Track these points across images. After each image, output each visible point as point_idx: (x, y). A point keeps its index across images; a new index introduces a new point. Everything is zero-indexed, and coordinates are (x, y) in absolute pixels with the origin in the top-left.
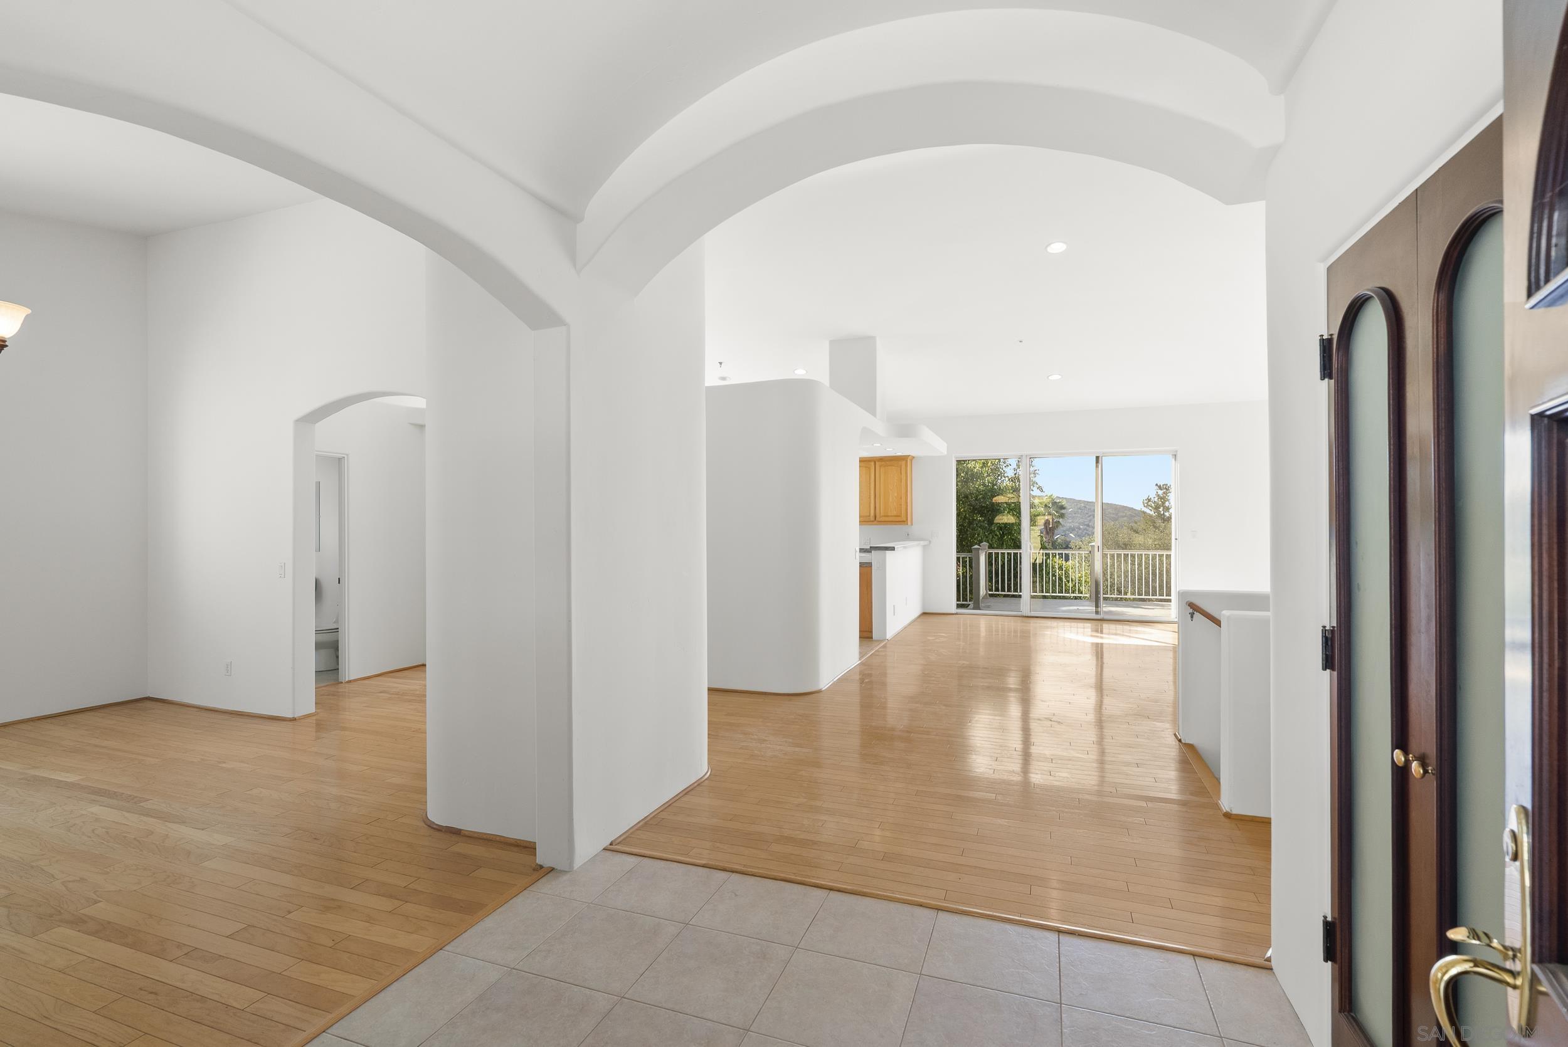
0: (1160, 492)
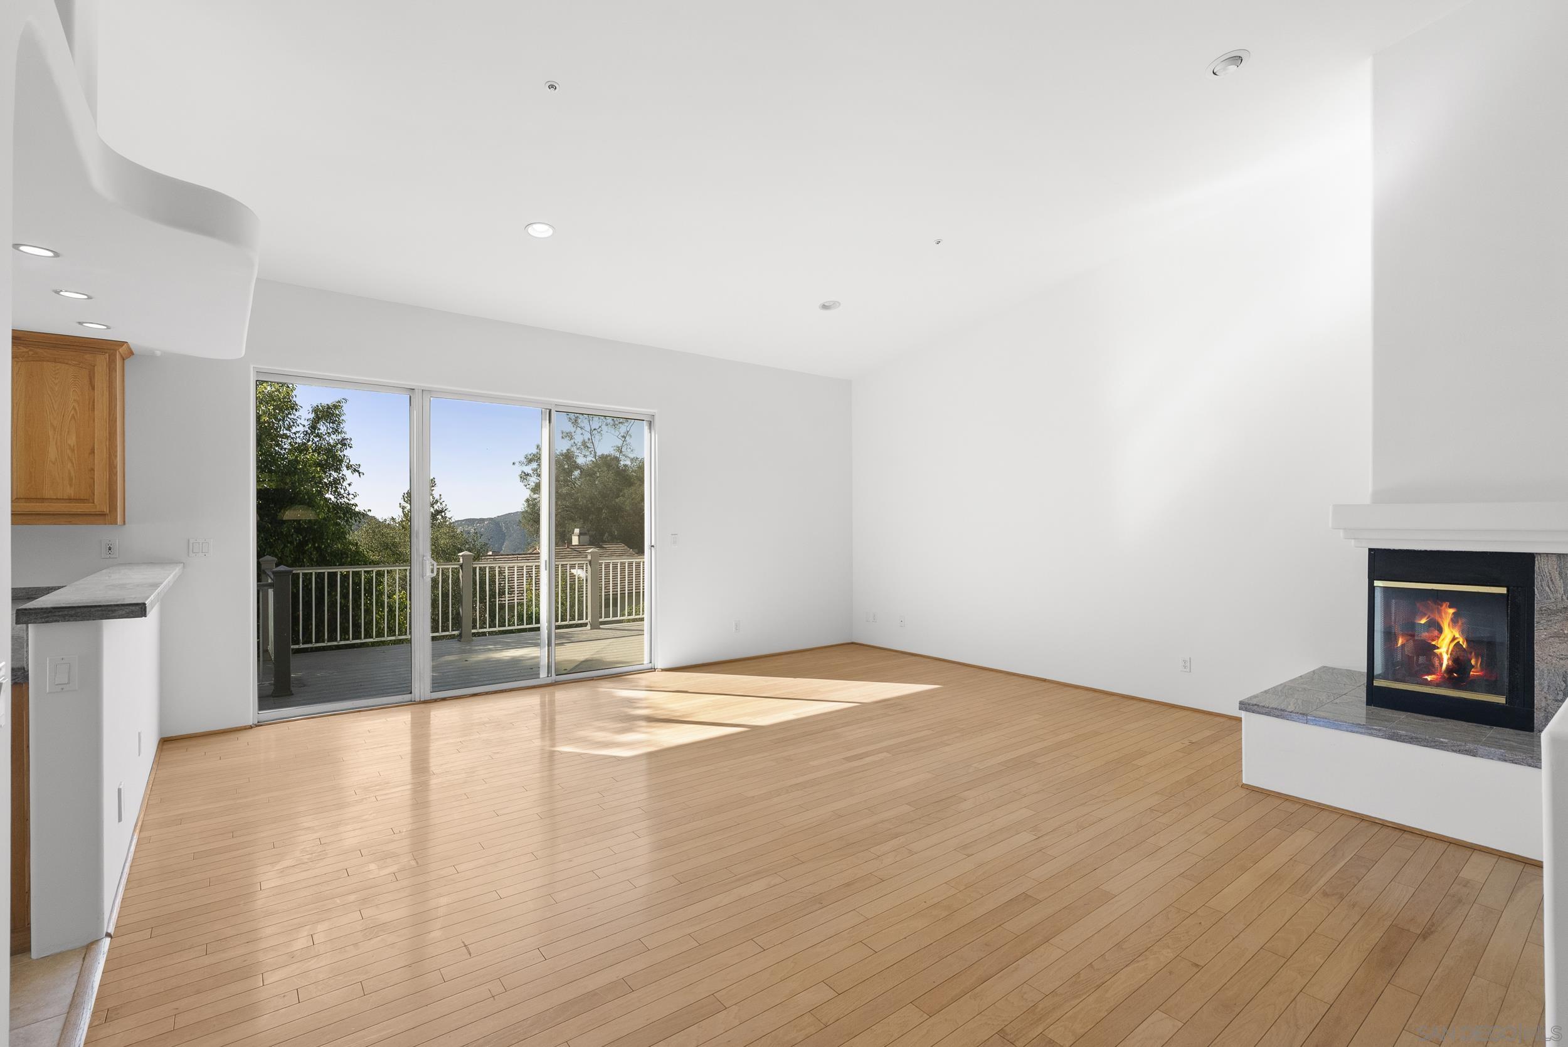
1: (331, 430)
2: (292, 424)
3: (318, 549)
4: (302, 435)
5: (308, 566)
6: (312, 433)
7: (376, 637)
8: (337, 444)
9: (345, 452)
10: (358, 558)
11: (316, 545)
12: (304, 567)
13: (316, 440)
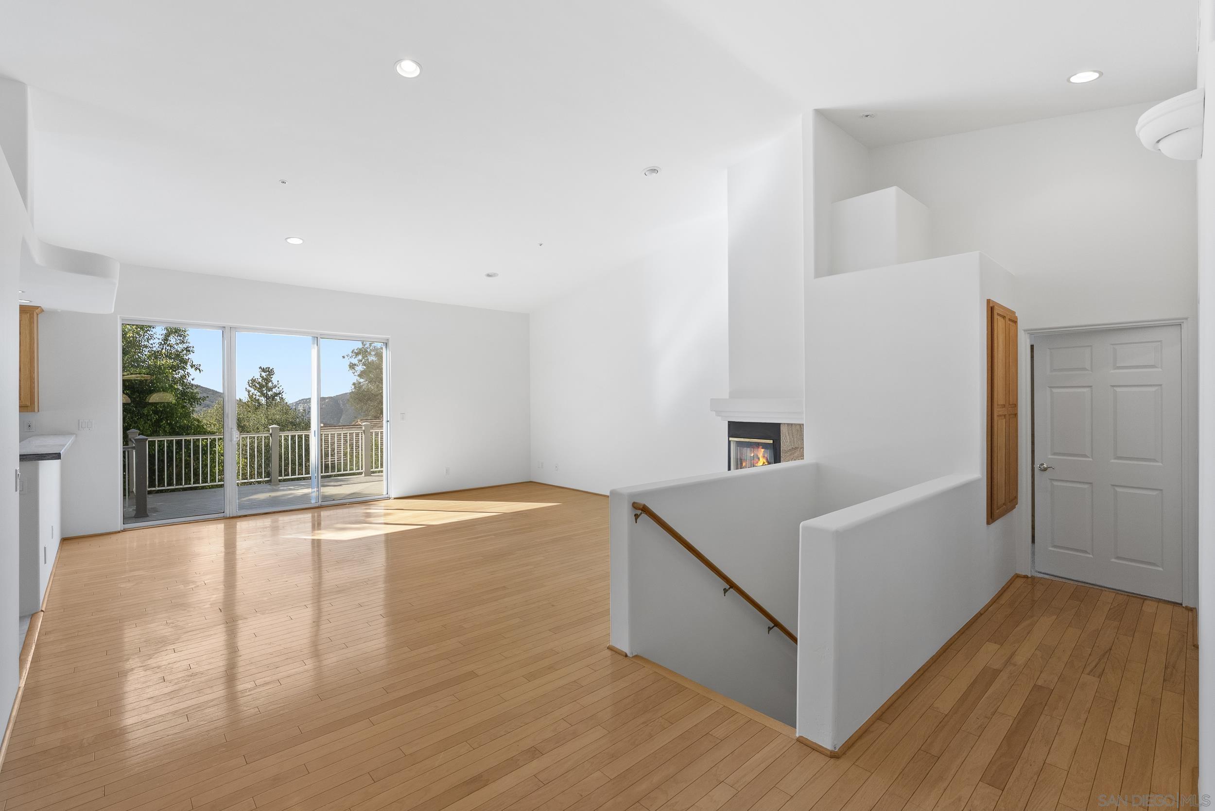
0: (264, 374)
1: (179, 341)
2: (150, 337)
3: (170, 424)
4: (158, 345)
5: (162, 436)
6: (165, 343)
7: (210, 482)
8: (183, 351)
9: (189, 356)
10: (200, 430)
11: (169, 422)
12: (160, 436)
13: (167, 348)
